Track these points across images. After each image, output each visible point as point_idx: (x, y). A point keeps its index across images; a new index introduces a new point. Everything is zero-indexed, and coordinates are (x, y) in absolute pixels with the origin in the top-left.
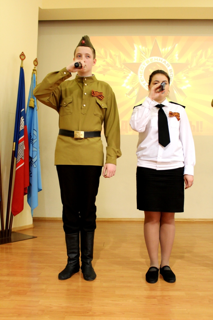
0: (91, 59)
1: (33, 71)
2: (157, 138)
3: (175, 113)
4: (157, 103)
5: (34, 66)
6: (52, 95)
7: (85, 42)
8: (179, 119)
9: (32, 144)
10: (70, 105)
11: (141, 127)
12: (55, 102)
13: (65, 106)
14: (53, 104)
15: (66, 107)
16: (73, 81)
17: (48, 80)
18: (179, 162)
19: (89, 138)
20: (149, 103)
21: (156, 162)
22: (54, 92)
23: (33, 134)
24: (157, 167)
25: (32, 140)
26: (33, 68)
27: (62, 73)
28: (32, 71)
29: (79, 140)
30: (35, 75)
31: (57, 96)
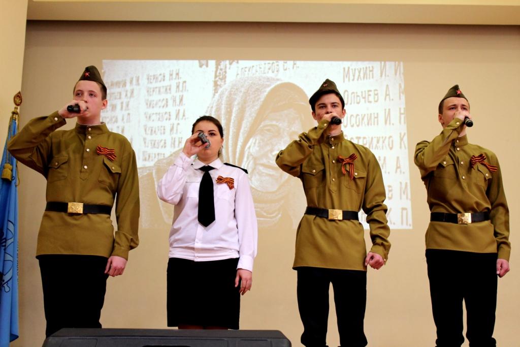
0: (98, 99)
1: (13, 116)
2: (196, 214)
3: (227, 178)
4: (202, 164)
5: (15, 106)
6: (36, 149)
7: (89, 74)
8: (231, 187)
9: (3, 248)
10: (64, 166)
11: (172, 194)
12: (41, 162)
13: (56, 167)
14: (38, 165)
15: (58, 170)
16: (71, 131)
17: (31, 128)
18: (230, 251)
19: (90, 215)
20: (182, 160)
21: (193, 249)
22: (39, 147)
23: (8, 229)
24: (194, 256)
25: (4, 240)
26: (13, 110)
27: (52, 118)
28: (11, 114)
29: (75, 217)
30: (17, 121)
31: (44, 152)
